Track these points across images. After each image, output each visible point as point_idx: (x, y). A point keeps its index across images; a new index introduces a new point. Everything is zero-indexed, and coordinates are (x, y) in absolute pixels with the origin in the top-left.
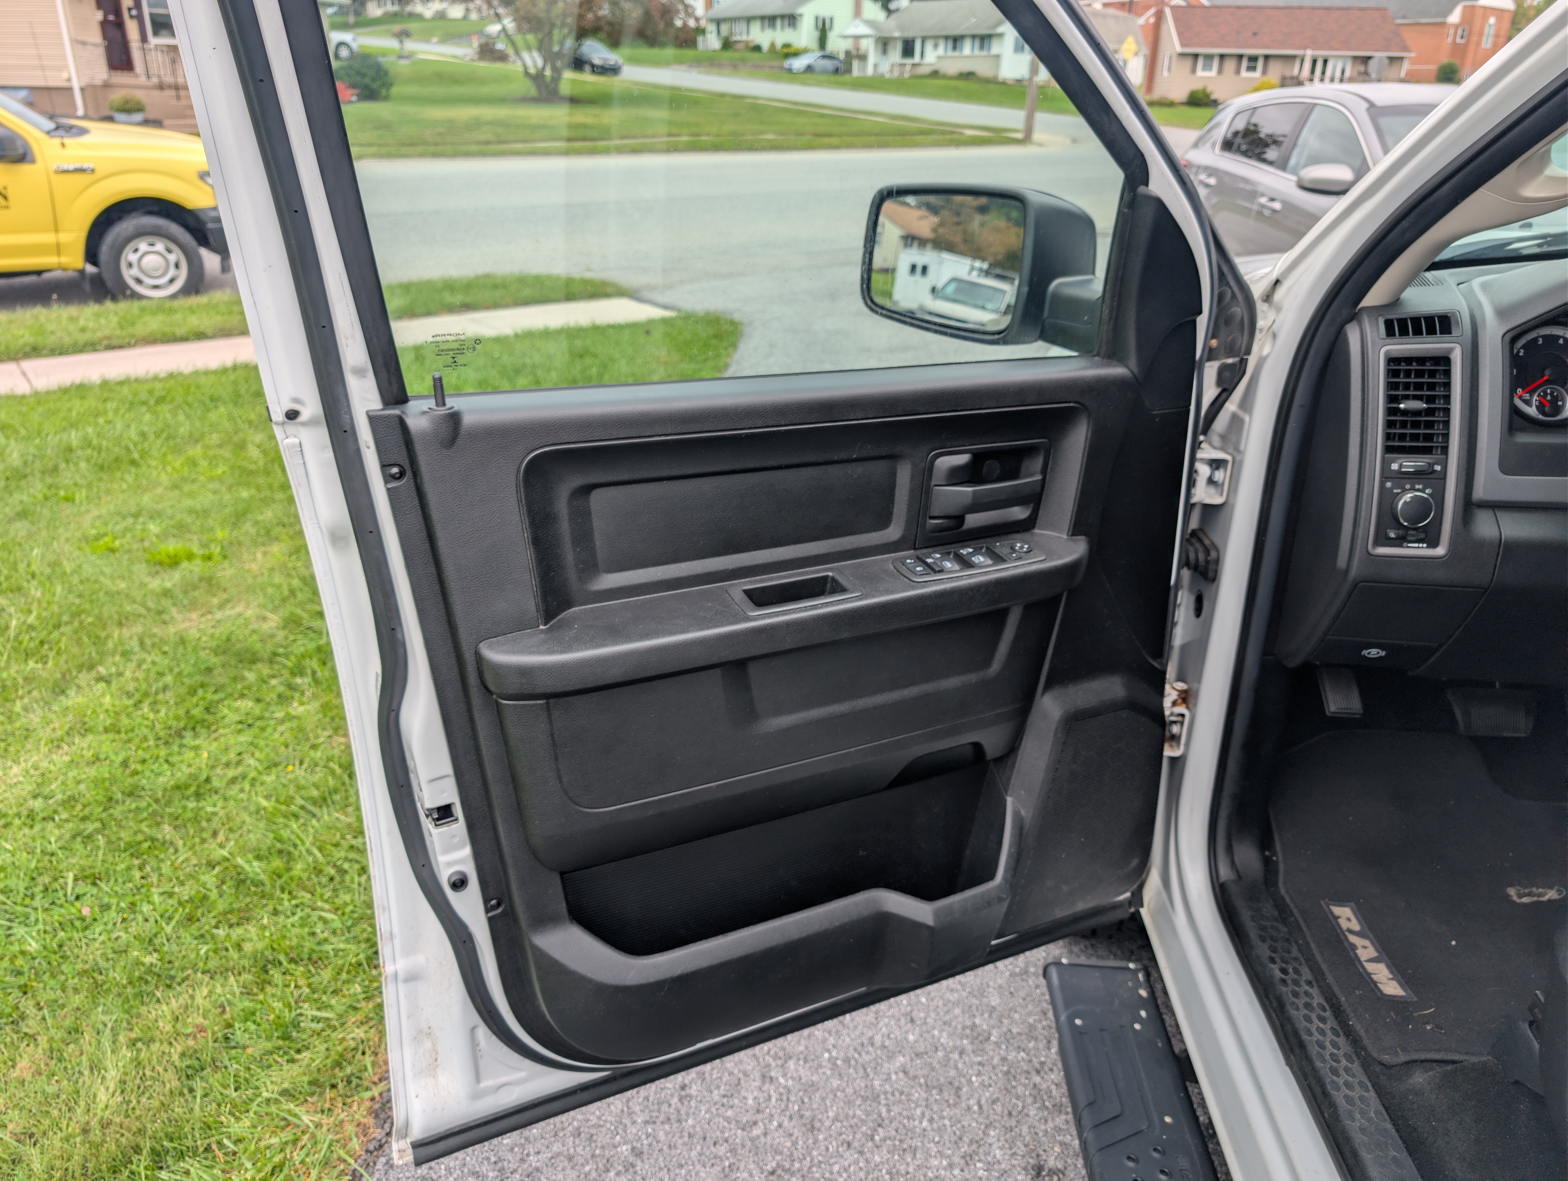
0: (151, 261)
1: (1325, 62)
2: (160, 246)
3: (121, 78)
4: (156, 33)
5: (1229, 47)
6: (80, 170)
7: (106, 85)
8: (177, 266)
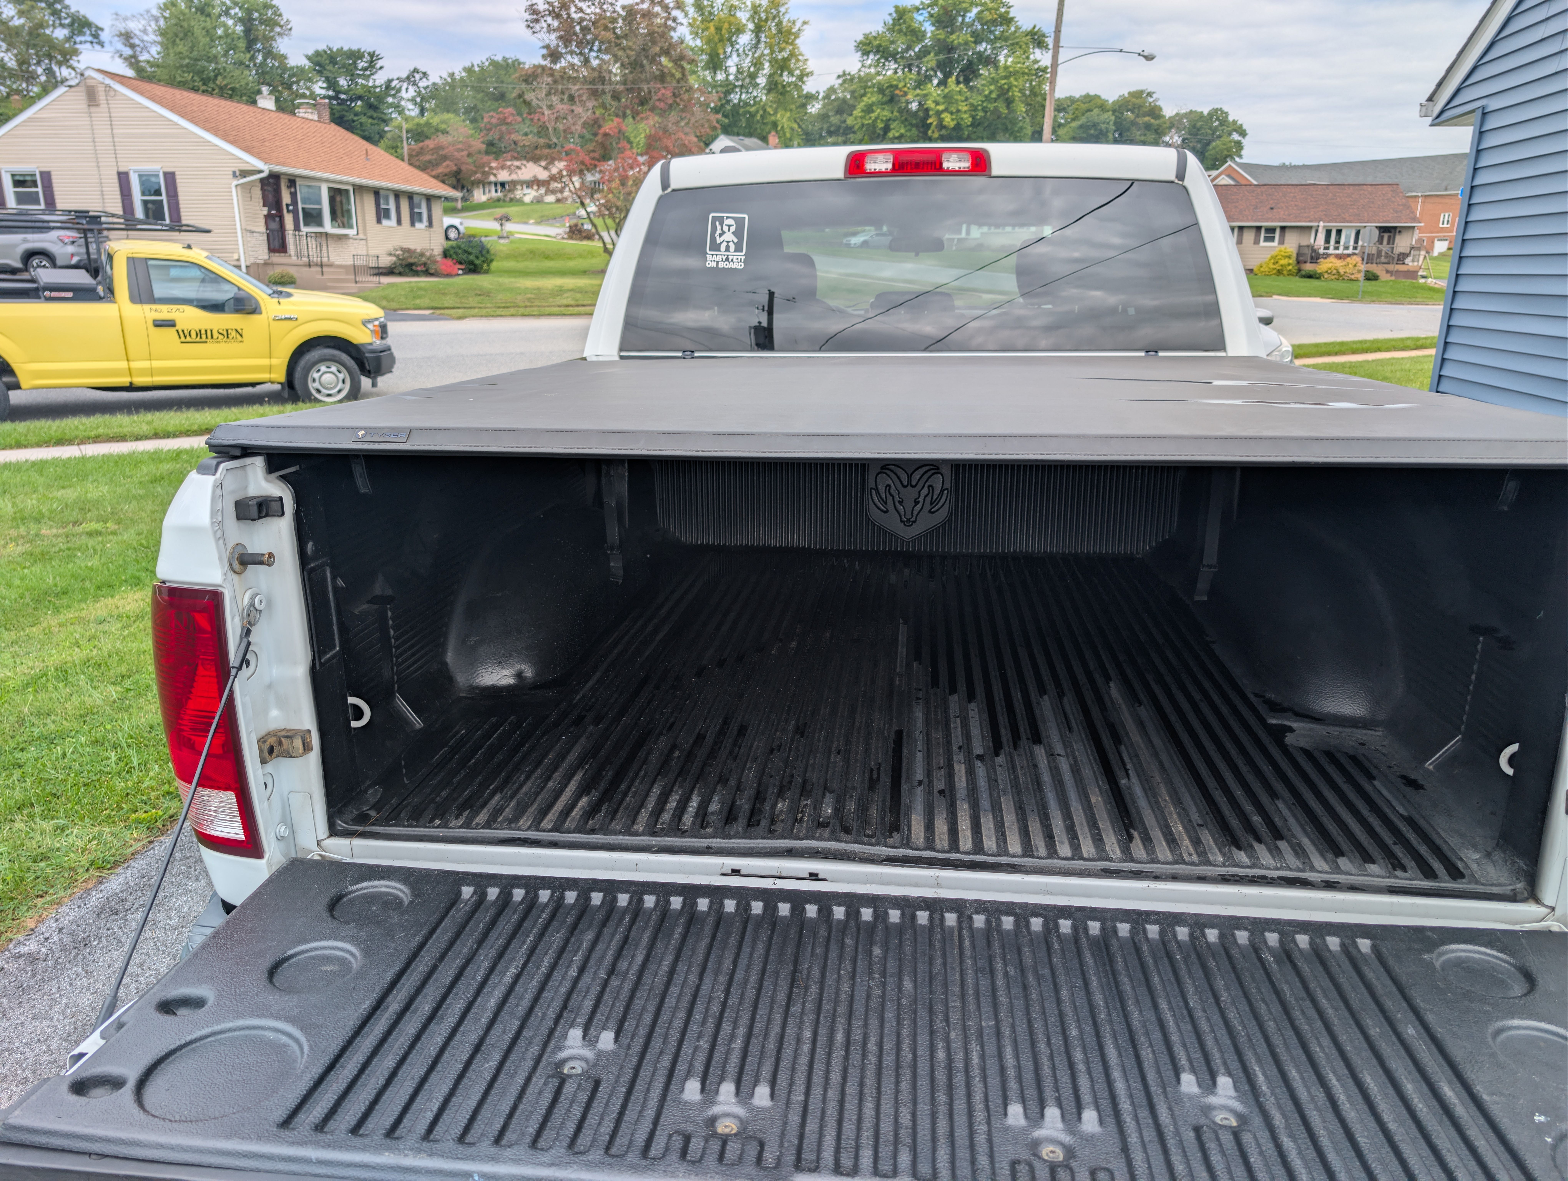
0: (328, 378)
1: (1339, 232)
2: (334, 369)
3: (278, 258)
5: (1248, 220)
6: (290, 319)
7: (266, 264)
8: (344, 382)
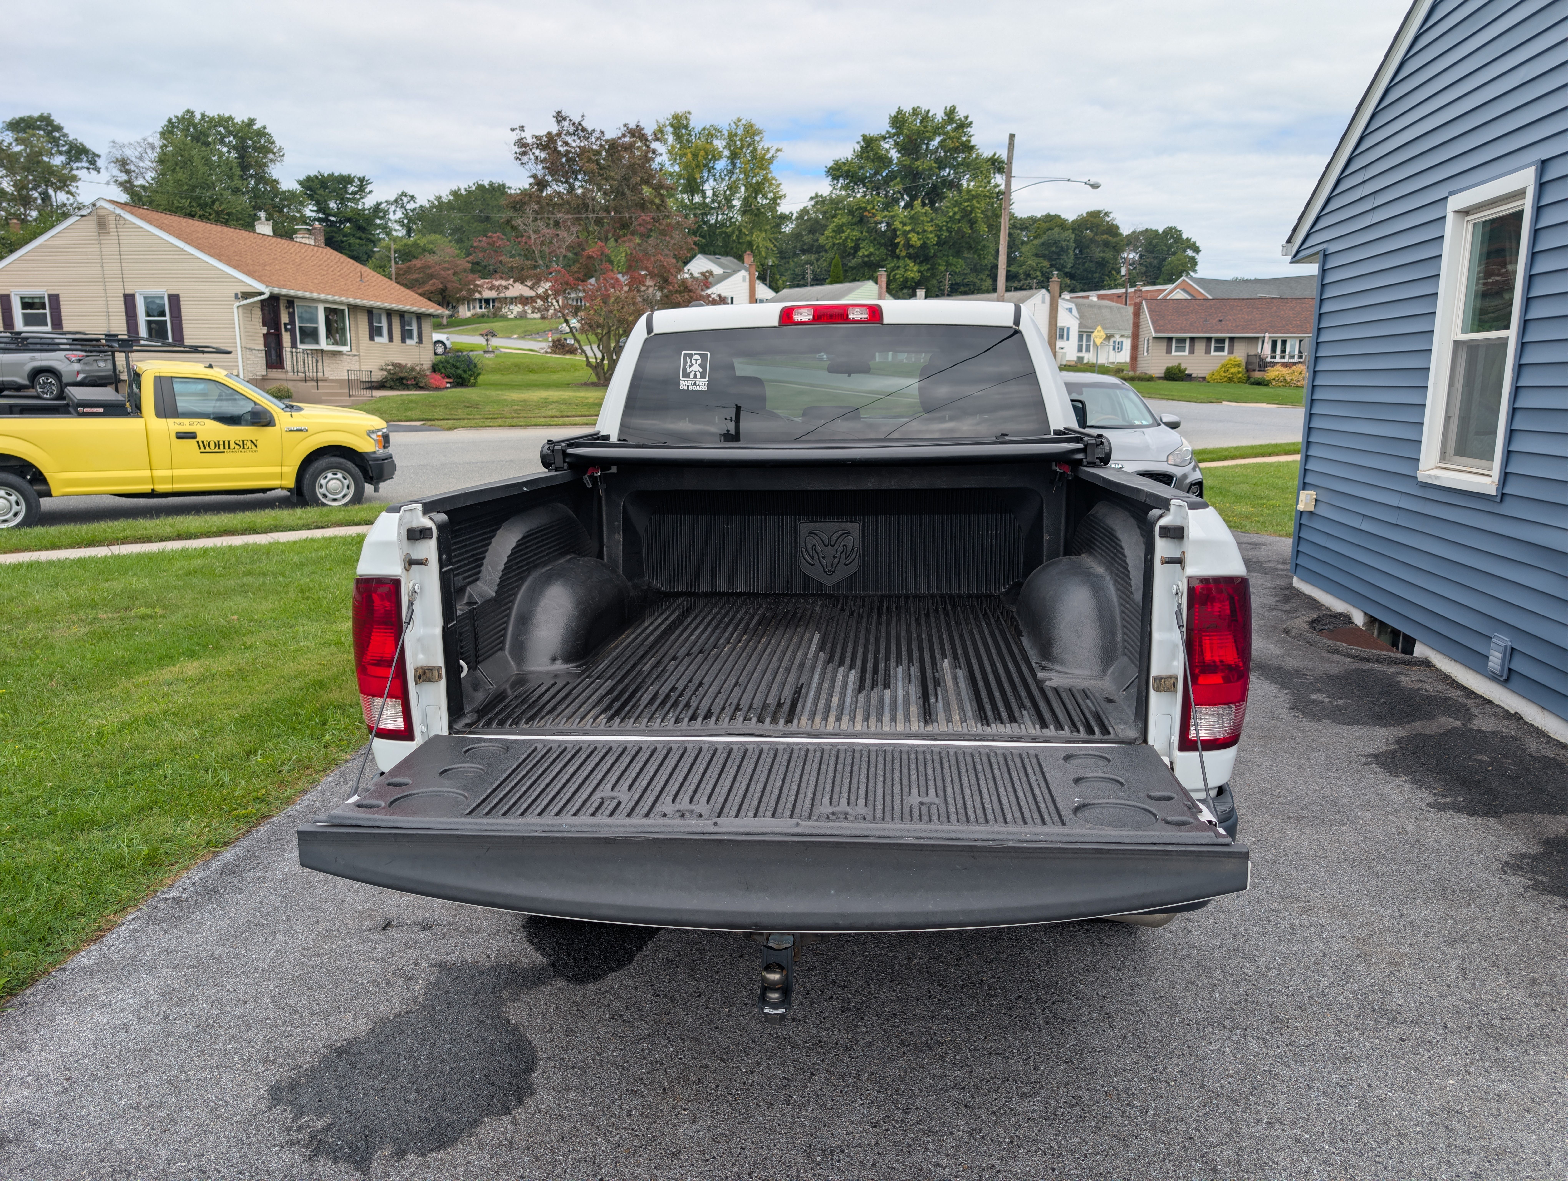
0: (334, 484)
1: (1284, 342)
2: (340, 476)
3: (275, 374)
4: (302, 342)
5: (1198, 332)
6: (301, 430)
7: (267, 378)
8: (348, 487)
